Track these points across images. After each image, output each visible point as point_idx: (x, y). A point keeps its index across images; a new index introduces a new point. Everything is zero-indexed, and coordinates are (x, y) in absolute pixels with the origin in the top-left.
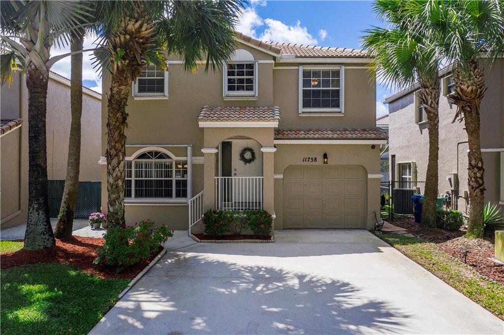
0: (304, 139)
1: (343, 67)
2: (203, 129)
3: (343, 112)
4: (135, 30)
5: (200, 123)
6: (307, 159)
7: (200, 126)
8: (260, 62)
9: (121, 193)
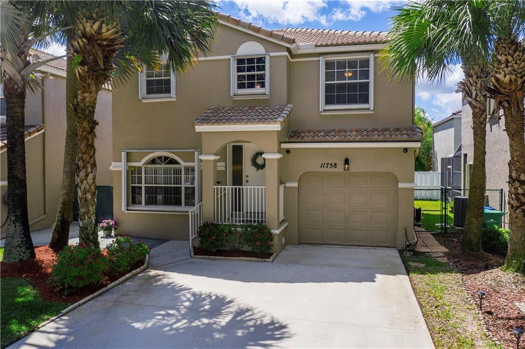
0: (321, 142)
1: (372, 54)
2: (200, 133)
3: (372, 109)
4: (95, 33)
5: (196, 127)
6: (326, 165)
7: (196, 131)
8: (272, 54)
9: (90, 206)
